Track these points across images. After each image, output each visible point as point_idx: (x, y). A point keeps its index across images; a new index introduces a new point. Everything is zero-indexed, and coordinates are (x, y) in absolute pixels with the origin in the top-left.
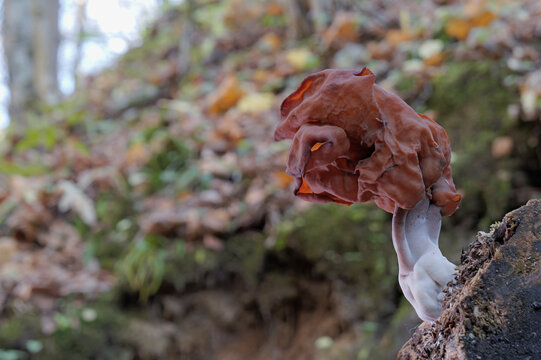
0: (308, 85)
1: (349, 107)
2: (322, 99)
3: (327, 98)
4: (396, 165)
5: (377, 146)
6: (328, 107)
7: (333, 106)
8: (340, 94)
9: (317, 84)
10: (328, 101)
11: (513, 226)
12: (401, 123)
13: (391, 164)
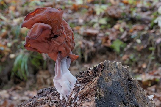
0: (37, 11)
1: (55, 19)
2: (46, 15)
3: (47, 15)
4: (66, 41)
5: (61, 34)
6: (48, 18)
7: (49, 18)
8: (52, 15)
9: (41, 11)
10: (48, 16)
11: (103, 66)
12: (67, 29)
13: (65, 41)
